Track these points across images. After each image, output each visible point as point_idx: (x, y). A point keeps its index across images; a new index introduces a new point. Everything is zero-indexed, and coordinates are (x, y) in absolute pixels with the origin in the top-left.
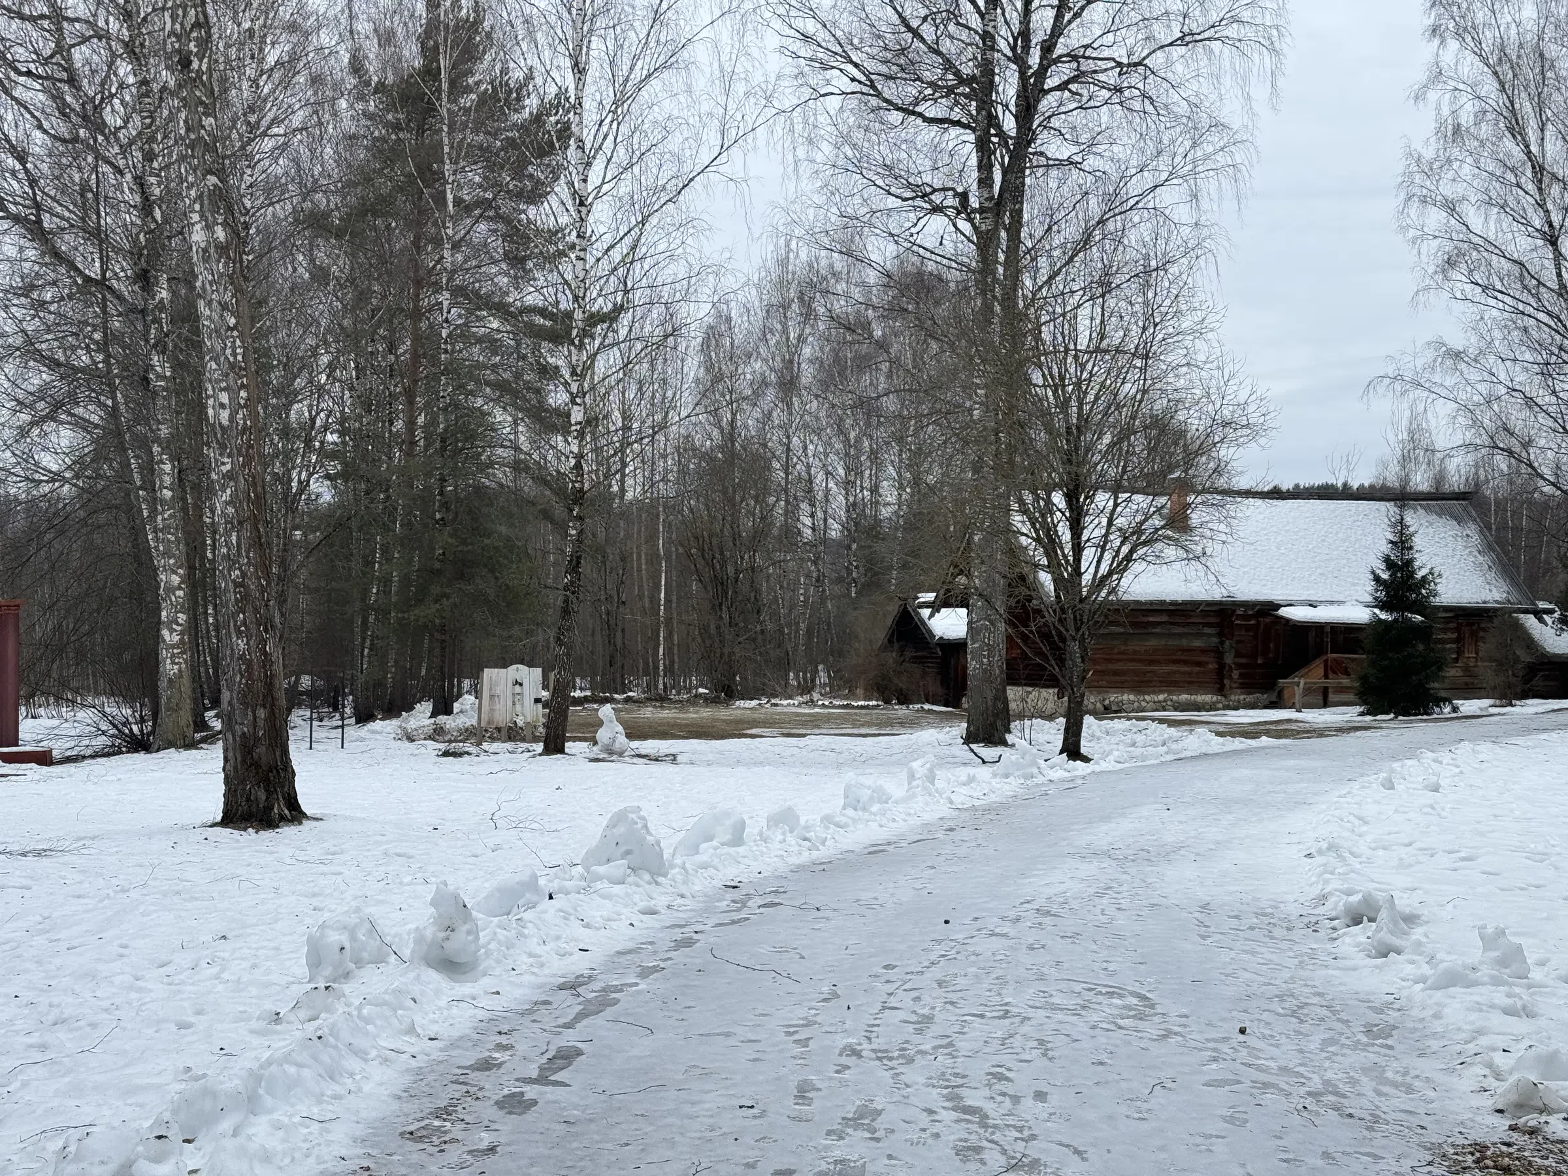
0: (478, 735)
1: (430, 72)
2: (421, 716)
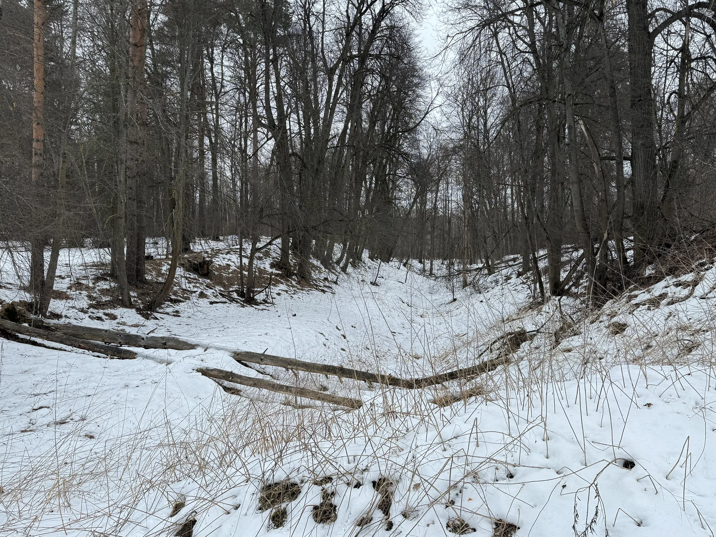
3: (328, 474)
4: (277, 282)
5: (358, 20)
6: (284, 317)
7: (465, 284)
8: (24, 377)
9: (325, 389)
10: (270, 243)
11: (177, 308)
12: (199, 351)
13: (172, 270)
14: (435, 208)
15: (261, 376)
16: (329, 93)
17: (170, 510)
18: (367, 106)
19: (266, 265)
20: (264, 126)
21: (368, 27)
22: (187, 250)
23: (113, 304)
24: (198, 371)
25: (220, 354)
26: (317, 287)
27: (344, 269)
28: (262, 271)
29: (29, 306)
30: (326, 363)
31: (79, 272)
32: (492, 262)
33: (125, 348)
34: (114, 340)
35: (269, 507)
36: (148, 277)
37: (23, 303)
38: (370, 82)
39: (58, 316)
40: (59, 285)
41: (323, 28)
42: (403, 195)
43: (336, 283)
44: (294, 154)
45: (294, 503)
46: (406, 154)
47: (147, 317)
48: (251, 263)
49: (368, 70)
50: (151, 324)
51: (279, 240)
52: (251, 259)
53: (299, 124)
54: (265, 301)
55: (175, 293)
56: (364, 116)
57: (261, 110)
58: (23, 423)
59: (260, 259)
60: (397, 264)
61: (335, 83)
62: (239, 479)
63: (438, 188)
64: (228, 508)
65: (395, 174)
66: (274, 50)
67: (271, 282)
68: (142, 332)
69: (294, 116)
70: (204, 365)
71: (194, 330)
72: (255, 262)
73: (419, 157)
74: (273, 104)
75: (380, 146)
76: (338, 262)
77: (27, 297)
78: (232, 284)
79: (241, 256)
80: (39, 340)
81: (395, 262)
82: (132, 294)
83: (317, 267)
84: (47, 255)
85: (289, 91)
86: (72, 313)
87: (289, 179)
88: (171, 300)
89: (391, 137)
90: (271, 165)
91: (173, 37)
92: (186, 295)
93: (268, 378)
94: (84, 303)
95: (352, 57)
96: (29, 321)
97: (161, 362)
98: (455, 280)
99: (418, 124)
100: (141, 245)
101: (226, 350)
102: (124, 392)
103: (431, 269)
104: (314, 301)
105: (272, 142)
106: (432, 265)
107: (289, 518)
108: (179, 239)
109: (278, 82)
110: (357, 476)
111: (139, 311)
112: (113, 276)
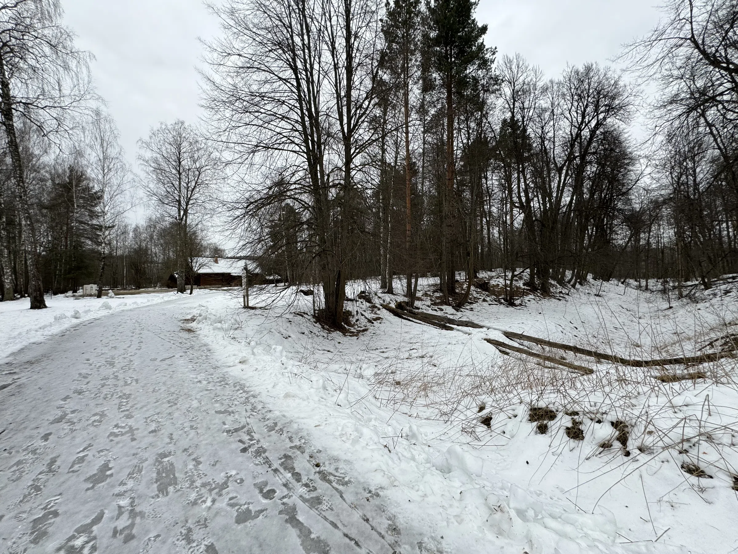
0: (83, 296)
1: (70, 183)
2: (70, 293)
3: (576, 410)
4: (527, 294)
5: (579, 135)
6: (534, 314)
7: (681, 296)
8: (406, 335)
9: (564, 359)
10: (523, 272)
11: (472, 307)
12: (485, 329)
13: (469, 287)
14: (648, 243)
15: (521, 347)
16: (559, 182)
17: (478, 409)
18: (587, 184)
19: (520, 284)
20: (517, 207)
21: (586, 136)
22: (476, 277)
23: (442, 303)
24: (485, 340)
25: (497, 332)
26: (555, 297)
27: (574, 286)
28: (519, 288)
29: (407, 303)
30: (564, 343)
31: (427, 289)
32: (709, 280)
33: (448, 325)
34: (443, 321)
35: (536, 420)
36: (457, 291)
37: (404, 302)
38: (589, 169)
39: (418, 308)
40: (419, 294)
41: (554, 145)
42: (619, 237)
43: (568, 294)
44: (536, 220)
45: (552, 422)
46: (620, 210)
47: (457, 311)
48: (511, 283)
49: (588, 162)
50: (459, 314)
51: (528, 270)
52: (511, 280)
53: (539, 202)
54: (521, 305)
55: (470, 299)
56: (585, 190)
57: (515, 199)
58: (406, 355)
59: (517, 280)
60: (616, 282)
61: (563, 175)
62: (516, 400)
63: (650, 230)
64: (510, 415)
65: (612, 223)
66: (523, 165)
67: (524, 293)
68: (456, 318)
69: (536, 199)
70: (488, 337)
71: (481, 319)
72: (514, 282)
73: (633, 210)
74: (522, 194)
75: (599, 207)
76: (569, 282)
77: (406, 299)
78: (501, 295)
79: (505, 280)
80: (411, 319)
81: (614, 282)
82: (450, 299)
83: (554, 285)
84: (413, 281)
85: (532, 186)
86: (424, 307)
87: (534, 235)
88: (469, 303)
89: (607, 201)
90: (522, 228)
91: (466, 172)
92: (476, 300)
93: (526, 348)
94: (429, 303)
95: (575, 158)
96: (407, 310)
97: (466, 333)
98: (670, 293)
99: (630, 189)
100: (453, 275)
101: (500, 330)
102: (449, 346)
103: (647, 286)
104: (553, 305)
105: (522, 215)
106: (647, 283)
107: (550, 430)
108: (472, 271)
109: (525, 182)
110: (599, 416)
111: (453, 307)
112: (441, 290)
